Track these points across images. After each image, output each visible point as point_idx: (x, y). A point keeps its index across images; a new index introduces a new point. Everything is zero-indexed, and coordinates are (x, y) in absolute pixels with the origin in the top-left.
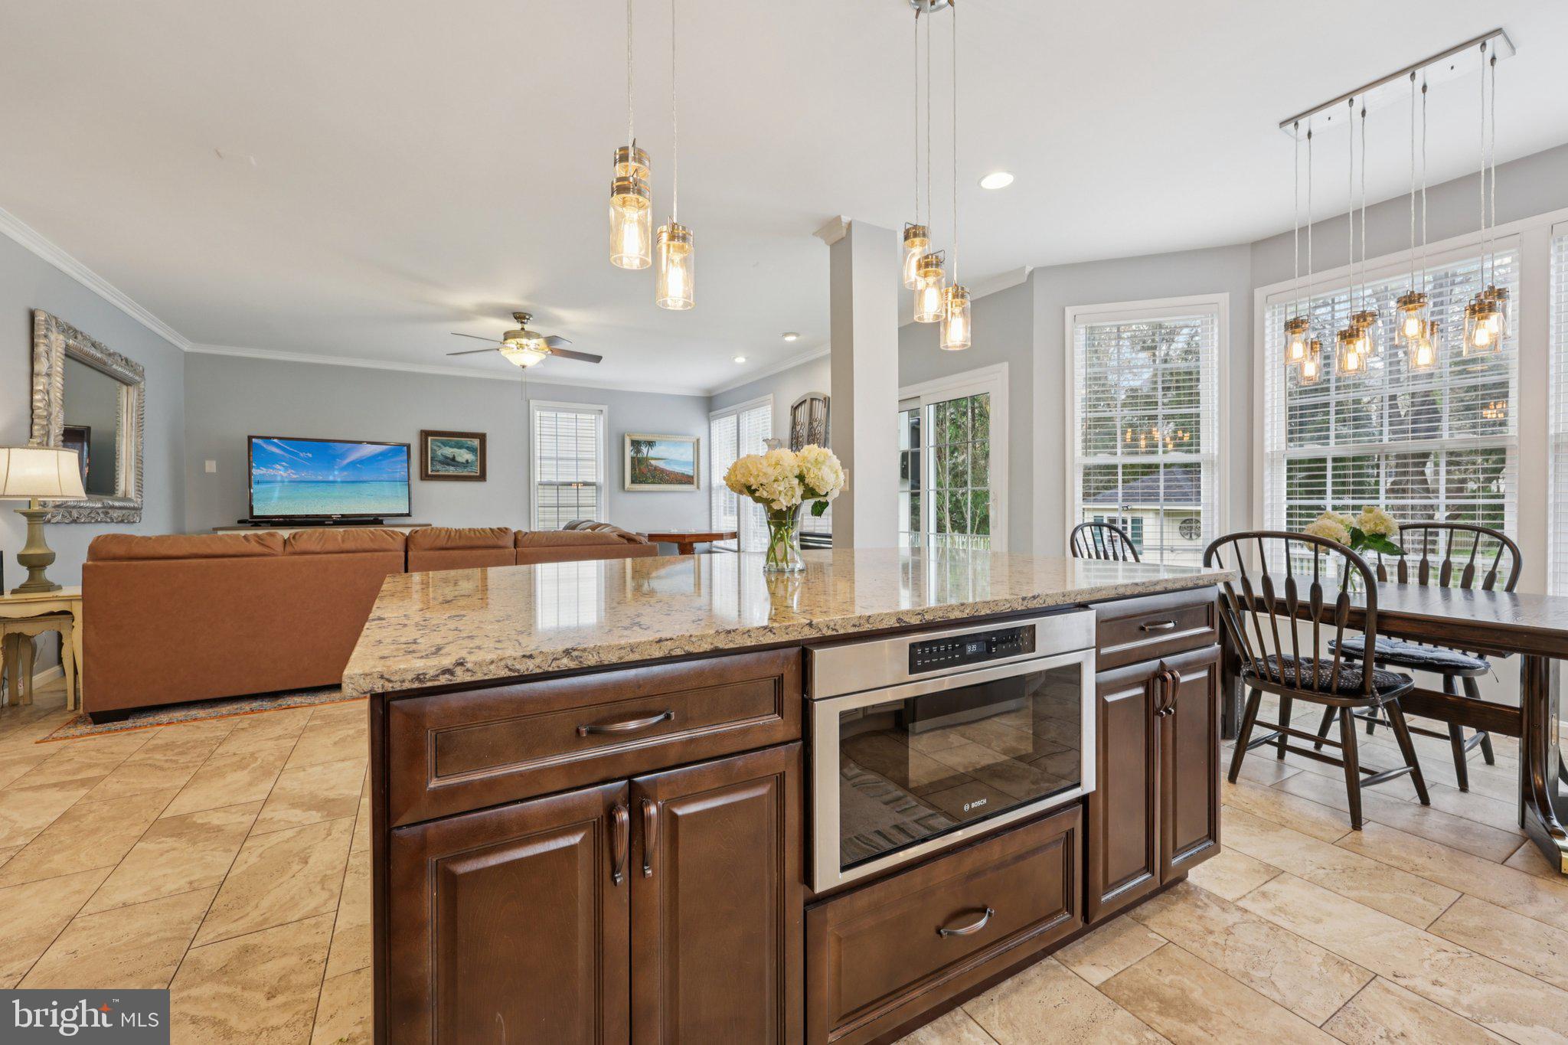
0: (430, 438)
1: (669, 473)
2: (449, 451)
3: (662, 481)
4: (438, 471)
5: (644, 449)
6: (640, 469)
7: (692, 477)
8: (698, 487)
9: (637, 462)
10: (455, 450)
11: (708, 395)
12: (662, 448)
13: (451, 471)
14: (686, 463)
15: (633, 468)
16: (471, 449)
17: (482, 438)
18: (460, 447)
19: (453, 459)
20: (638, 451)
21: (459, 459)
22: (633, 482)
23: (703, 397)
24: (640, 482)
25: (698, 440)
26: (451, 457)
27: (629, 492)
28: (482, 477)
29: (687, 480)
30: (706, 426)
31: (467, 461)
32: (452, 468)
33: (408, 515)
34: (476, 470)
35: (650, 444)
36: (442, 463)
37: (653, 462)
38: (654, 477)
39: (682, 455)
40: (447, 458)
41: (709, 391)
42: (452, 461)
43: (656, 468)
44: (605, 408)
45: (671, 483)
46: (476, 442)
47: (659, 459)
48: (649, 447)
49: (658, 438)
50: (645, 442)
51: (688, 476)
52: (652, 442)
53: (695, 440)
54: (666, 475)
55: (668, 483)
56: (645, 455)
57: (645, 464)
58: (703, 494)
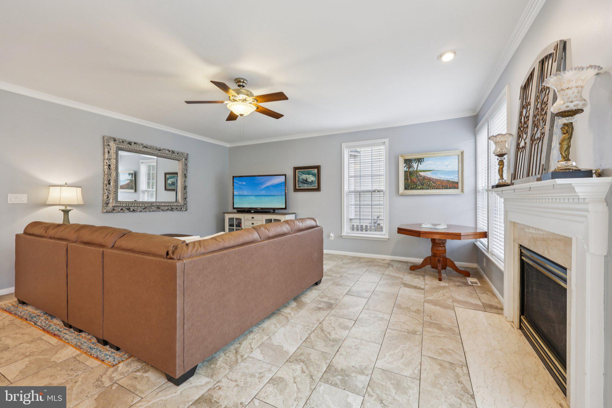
0: (297, 171)
1: (435, 181)
2: (304, 177)
3: (429, 187)
4: (300, 187)
5: (415, 165)
6: (411, 179)
7: (457, 183)
8: (462, 191)
9: (408, 175)
10: (307, 176)
11: (475, 113)
13: (306, 186)
15: (406, 179)
16: (314, 175)
17: (318, 168)
18: (309, 174)
19: (306, 181)
20: (410, 167)
21: (309, 180)
22: (406, 188)
23: (472, 116)
24: (412, 189)
25: (462, 153)
26: (305, 179)
27: (402, 195)
28: (318, 189)
29: (454, 185)
30: (473, 140)
31: (312, 181)
32: (306, 185)
33: (285, 208)
34: (315, 186)
35: (420, 160)
36: (302, 182)
37: (422, 174)
38: (423, 185)
40: (304, 180)
42: (305, 182)
43: (424, 178)
44: (387, 140)
45: (437, 189)
46: (316, 171)
47: (427, 171)
48: (418, 164)
49: (425, 156)
50: (415, 159)
51: (453, 182)
52: (421, 159)
53: (460, 153)
54: (433, 182)
55: (434, 189)
56: (416, 169)
57: (415, 176)
58: (468, 196)
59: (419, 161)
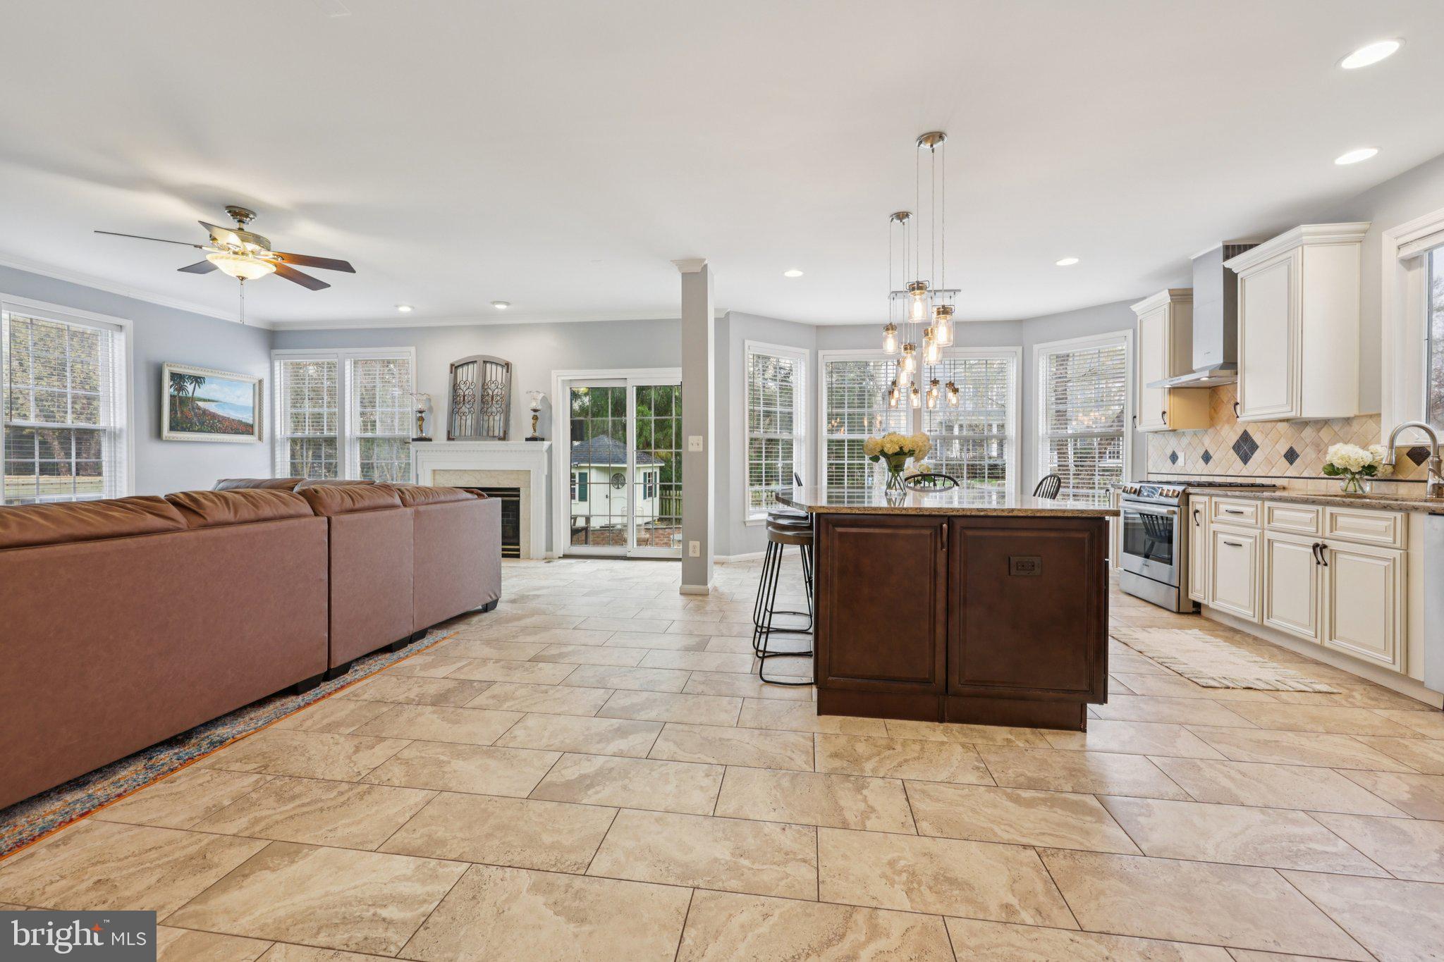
1: (222, 419)
3: (213, 429)
5: (190, 387)
6: (181, 412)
8: (260, 438)
9: (179, 403)
11: (272, 328)
12: (214, 386)
14: (244, 408)
15: (173, 410)
20: (181, 388)
22: (172, 428)
23: (268, 330)
24: (183, 430)
25: (260, 382)
27: (169, 441)
29: (247, 429)
35: (198, 380)
37: (201, 404)
38: (202, 424)
39: (239, 397)
41: (274, 324)
43: (205, 412)
44: (129, 324)
45: (224, 433)
47: (209, 401)
48: (195, 386)
49: (209, 374)
50: (190, 376)
51: (247, 425)
52: (200, 378)
53: (256, 381)
54: (219, 421)
55: (220, 432)
56: (190, 395)
57: (190, 407)
58: (264, 447)
59: (197, 382)
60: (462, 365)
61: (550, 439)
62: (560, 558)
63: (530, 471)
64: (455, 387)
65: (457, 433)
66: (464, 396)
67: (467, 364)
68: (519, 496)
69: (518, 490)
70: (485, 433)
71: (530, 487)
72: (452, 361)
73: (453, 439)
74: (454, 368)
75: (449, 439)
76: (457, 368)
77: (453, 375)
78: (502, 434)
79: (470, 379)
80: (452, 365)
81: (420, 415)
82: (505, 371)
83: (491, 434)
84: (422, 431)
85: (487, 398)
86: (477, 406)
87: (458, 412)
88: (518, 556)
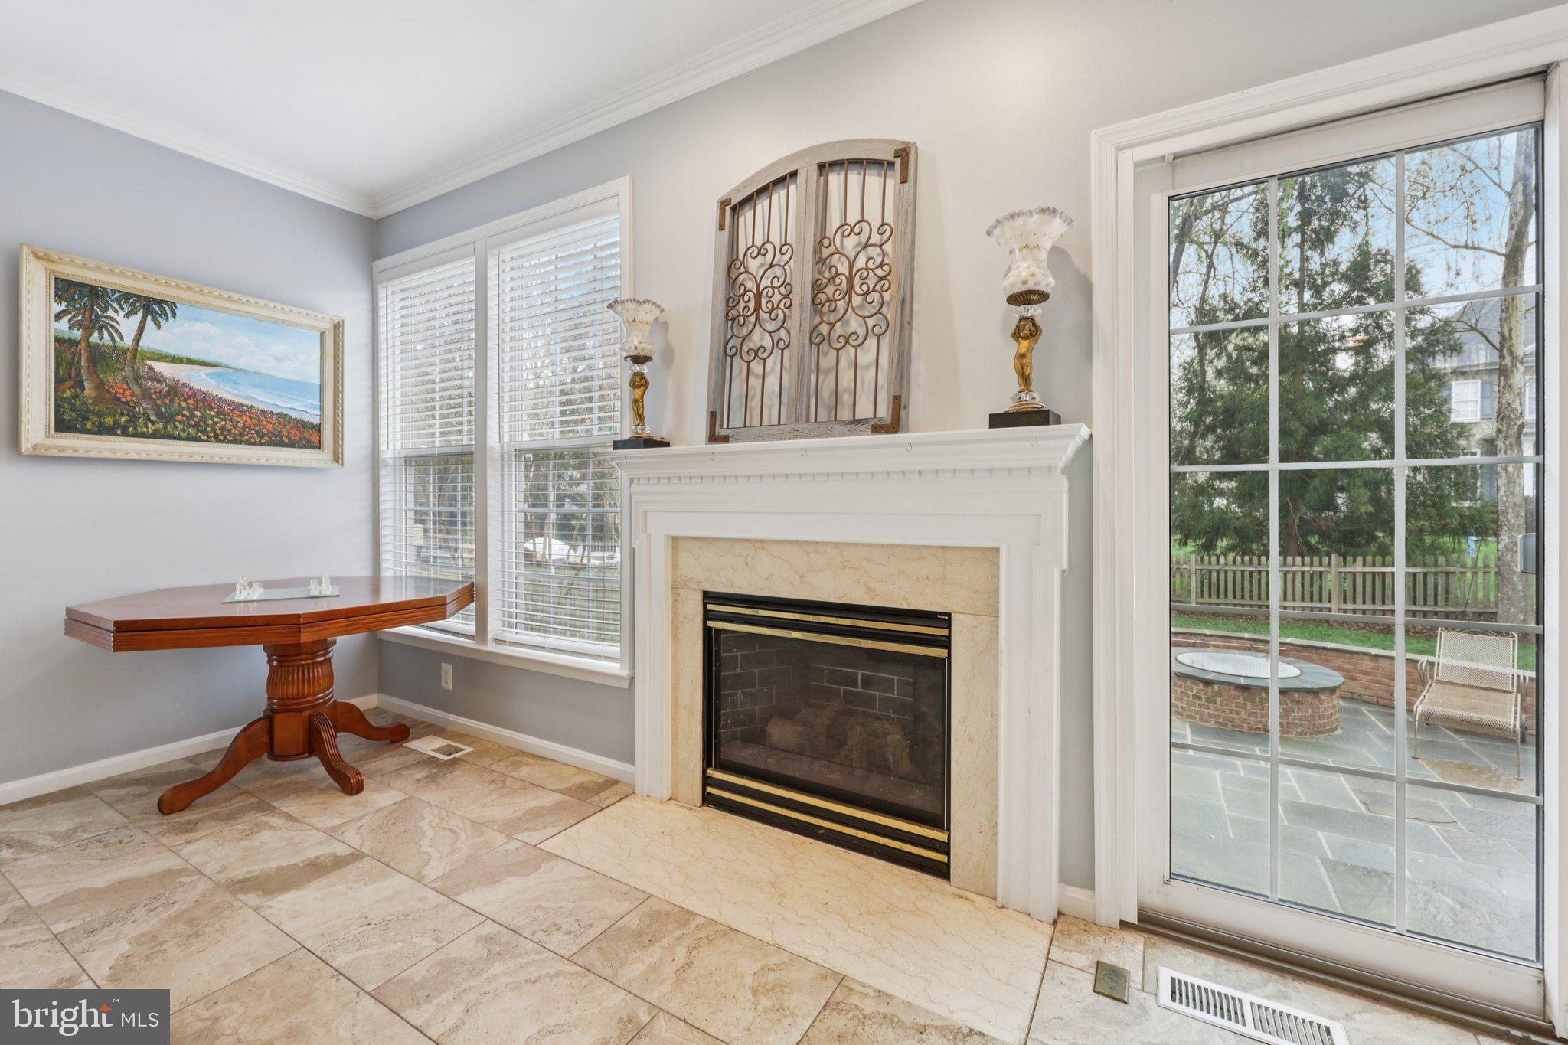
1: (230, 410)
3: (200, 432)
6: (100, 385)
7: (318, 429)
8: (337, 458)
9: (86, 359)
15: (68, 377)
20: (93, 322)
22: (64, 425)
24: (104, 430)
25: (337, 327)
27: (38, 458)
29: (304, 436)
30: (364, 296)
35: (153, 308)
37: (162, 368)
38: (167, 418)
43: (175, 390)
45: (236, 441)
47: (189, 361)
48: (144, 319)
49: (185, 295)
50: (126, 296)
51: (303, 425)
52: (158, 302)
53: (328, 326)
54: (218, 413)
55: (225, 440)
56: (128, 341)
57: (127, 372)
58: (352, 477)
59: (148, 310)
60: (749, 200)
61: (1084, 416)
62: (1125, 925)
63: (997, 550)
64: (733, 266)
65: (737, 421)
66: (758, 296)
67: (764, 190)
68: (946, 643)
69: (943, 619)
70: (823, 415)
71: (995, 615)
72: (721, 193)
73: (726, 439)
74: (733, 209)
75: (713, 438)
76: (737, 209)
77: (726, 232)
78: (884, 412)
79: (776, 239)
80: (724, 203)
81: (637, 368)
82: (892, 183)
83: (845, 414)
84: (640, 417)
85: (830, 290)
86: (799, 319)
87: (739, 351)
88: (942, 871)
